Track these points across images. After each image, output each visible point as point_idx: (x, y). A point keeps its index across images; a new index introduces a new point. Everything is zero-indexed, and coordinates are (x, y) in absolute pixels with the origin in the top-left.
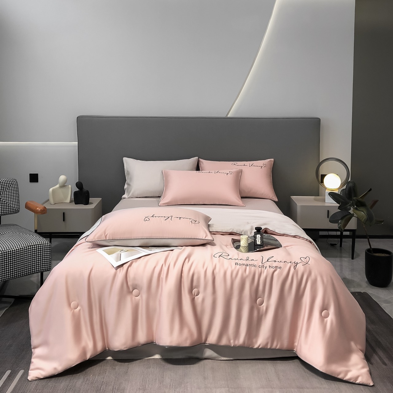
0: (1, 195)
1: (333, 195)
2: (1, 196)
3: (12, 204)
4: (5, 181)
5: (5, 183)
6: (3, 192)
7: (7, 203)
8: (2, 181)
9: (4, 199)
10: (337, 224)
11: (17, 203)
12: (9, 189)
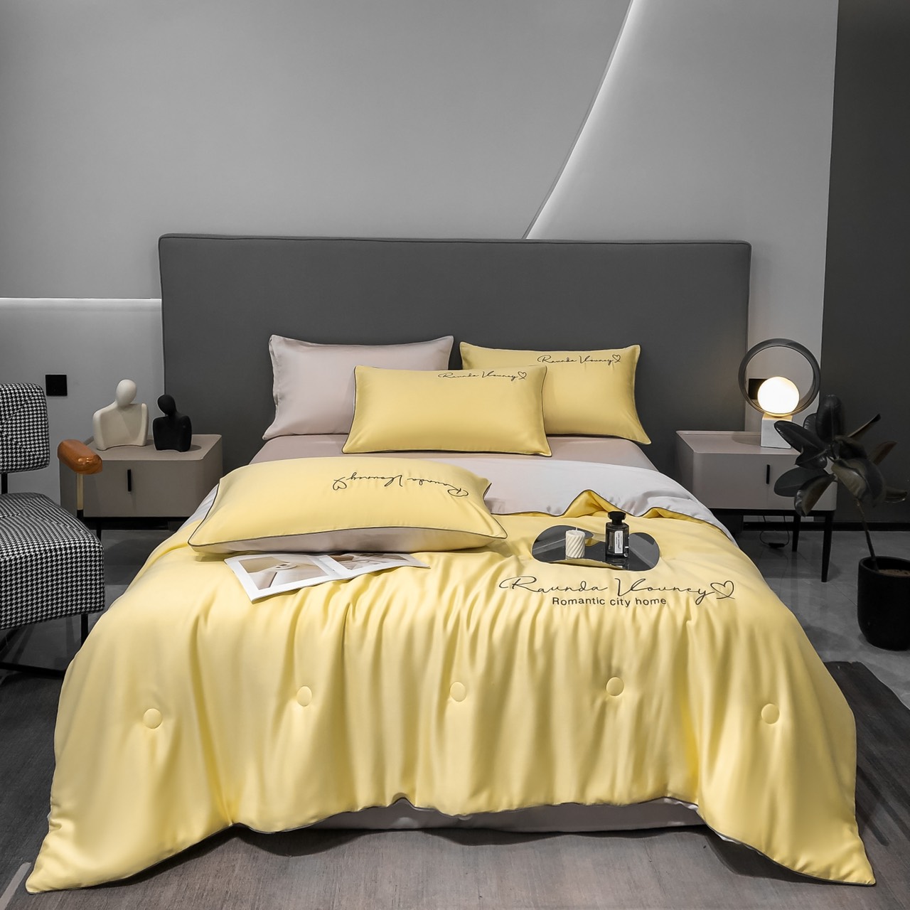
0: (2, 424)
1: (784, 427)
2: (3, 428)
3: (28, 446)
4: (12, 391)
5: (13, 395)
6: (7, 417)
7: (16, 444)
8: (5, 390)
9: (10, 433)
10: (792, 499)
11: (41, 445)
12: (22, 410)
